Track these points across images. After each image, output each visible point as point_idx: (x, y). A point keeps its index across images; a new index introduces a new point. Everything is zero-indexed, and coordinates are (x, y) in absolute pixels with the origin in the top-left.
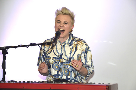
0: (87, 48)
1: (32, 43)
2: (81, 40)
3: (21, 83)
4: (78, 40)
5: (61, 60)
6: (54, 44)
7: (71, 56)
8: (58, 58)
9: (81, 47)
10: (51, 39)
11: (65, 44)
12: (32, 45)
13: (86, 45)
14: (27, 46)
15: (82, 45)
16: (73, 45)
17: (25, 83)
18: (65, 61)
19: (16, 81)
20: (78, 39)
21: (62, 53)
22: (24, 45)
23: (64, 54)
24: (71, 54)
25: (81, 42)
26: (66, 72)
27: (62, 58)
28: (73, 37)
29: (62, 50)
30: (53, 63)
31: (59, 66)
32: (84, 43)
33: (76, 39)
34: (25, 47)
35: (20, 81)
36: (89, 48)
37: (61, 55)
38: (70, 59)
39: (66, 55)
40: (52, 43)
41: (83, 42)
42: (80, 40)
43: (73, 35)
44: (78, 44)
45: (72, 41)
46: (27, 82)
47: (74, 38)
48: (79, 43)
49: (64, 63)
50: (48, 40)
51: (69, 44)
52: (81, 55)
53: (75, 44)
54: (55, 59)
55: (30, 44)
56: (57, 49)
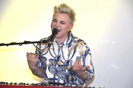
0: (87, 50)
1: (26, 41)
2: (82, 41)
3: (13, 85)
4: (78, 41)
5: (59, 62)
6: (51, 43)
7: (69, 59)
8: (55, 60)
9: (81, 49)
10: (47, 38)
11: (64, 45)
12: (26, 43)
13: (86, 47)
14: (20, 44)
15: (82, 46)
16: (72, 47)
17: (17, 85)
18: (63, 64)
19: (7, 83)
20: (78, 39)
21: (59, 55)
22: (17, 42)
23: (62, 55)
24: (69, 56)
25: (81, 44)
26: (63, 76)
27: (60, 60)
28: (72, 38)
29: (59, 51)
30: (50, 66)
31: (56, 69)
32: (85, 44)
33: (76, 40)
34: (18, 45)
35: (11, 83)
36: (89, 50)
37: (59, 57)
38: (68, 62)
39: (63, 57)
40: (49, 42)
41: (83, 43)
42: (80, 40)
43: (72, 35)
44: (77, 46)
45: (71, 41)
46: (19, 84)
47: (74, 39)
48: (79, 44)
49: (62, 66)
50: (44, 38)
51: (68, 46)
52: (80, 58)
53: (75, 45)
54: (52, 61)
55: (23, 42)
56: (53, 49)
